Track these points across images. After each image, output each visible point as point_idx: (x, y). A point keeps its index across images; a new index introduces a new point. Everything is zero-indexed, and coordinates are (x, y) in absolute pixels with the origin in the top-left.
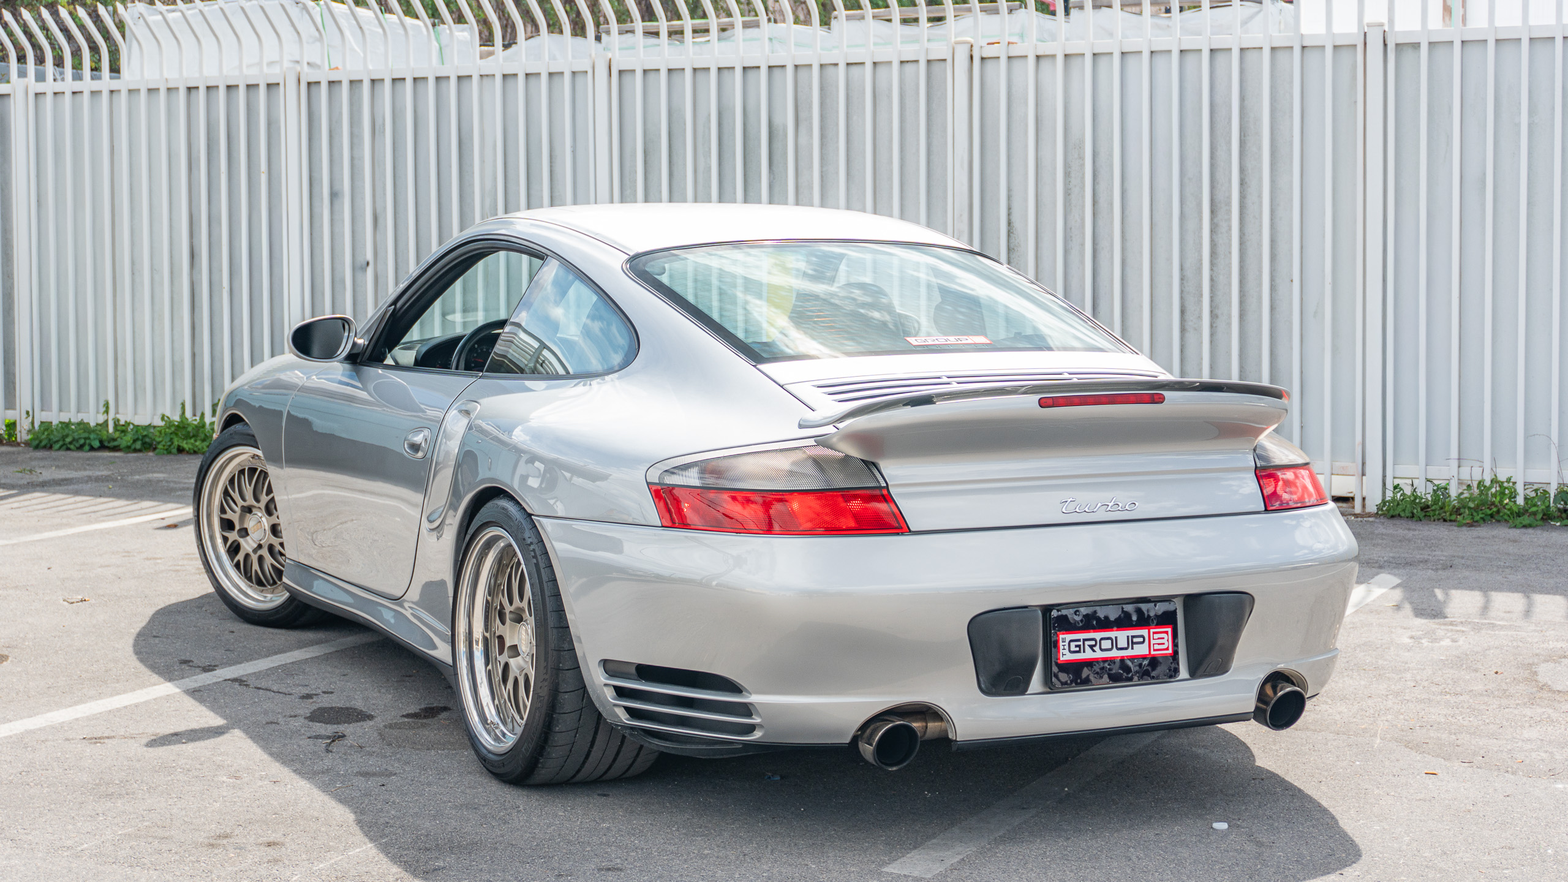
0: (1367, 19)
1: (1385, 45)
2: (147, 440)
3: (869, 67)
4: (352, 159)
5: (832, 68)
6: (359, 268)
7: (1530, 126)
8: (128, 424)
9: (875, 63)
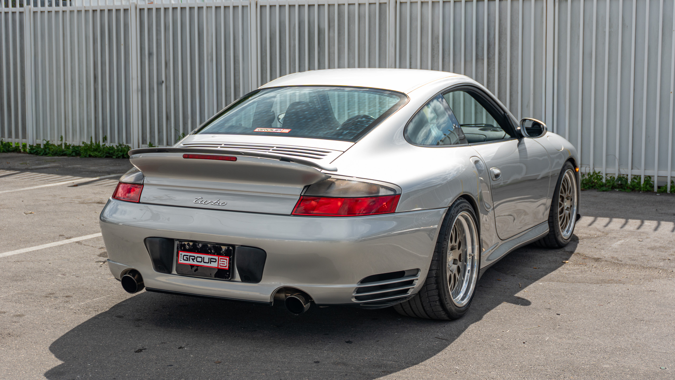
2: (78, 152)
3: (357, 6)
4: (157, 40)
5: (343, 6)
6: (160, 83)
7: (610, 32)
8: (70, 145)
9: (359, 4)
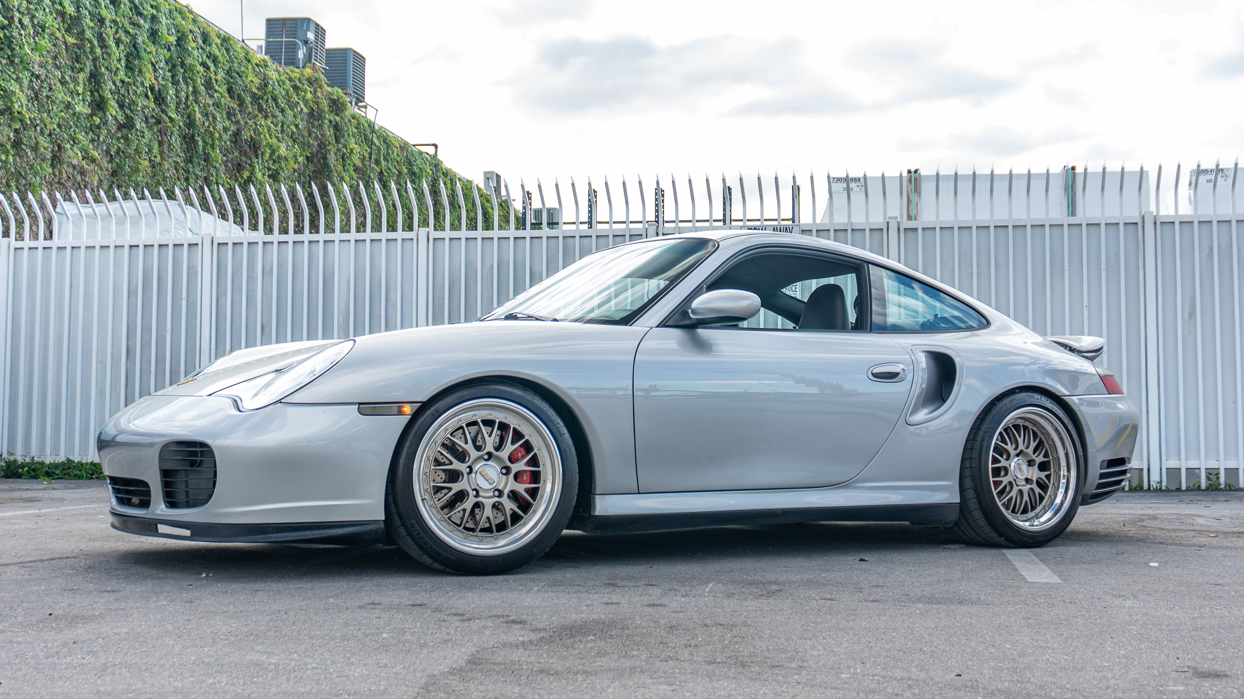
0: (889, 215)
1: (899, 229)
4: (248, 291)
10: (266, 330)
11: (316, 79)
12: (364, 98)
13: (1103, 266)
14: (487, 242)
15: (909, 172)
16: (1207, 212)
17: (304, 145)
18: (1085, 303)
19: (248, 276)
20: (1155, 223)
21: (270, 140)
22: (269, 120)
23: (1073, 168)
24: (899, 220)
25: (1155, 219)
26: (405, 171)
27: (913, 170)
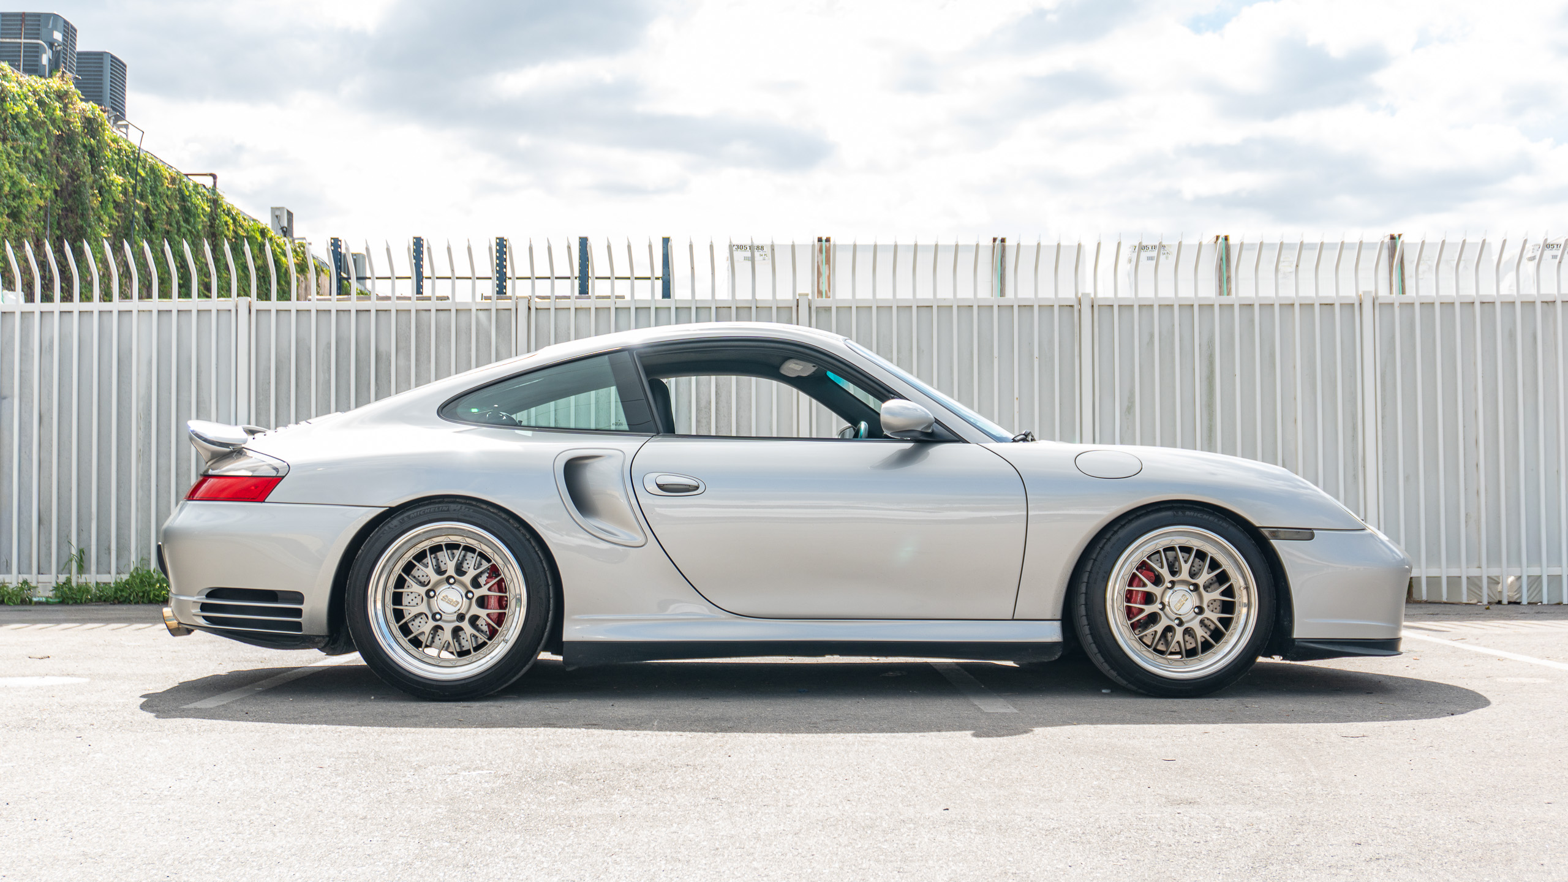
0: (799, 291)
1: (810, 308)
4: (21, 371)
9: (457, 310)
10: (45, 419)
11: (66, 93)
12: (124, 115)
13: (1036, 354)
14: (322, 316)
15: (820, 240)
16: (1146, 292)
17: (52, 175)
18: (1016, 395)
19: (21, 353)
20: (1093, 306)
21: (10, 170)
22: (9, 144)
23: (1003, 240)
24: (810, 297)
25: (1093, 302)
26: (177, 207)
27: (824, 239)
